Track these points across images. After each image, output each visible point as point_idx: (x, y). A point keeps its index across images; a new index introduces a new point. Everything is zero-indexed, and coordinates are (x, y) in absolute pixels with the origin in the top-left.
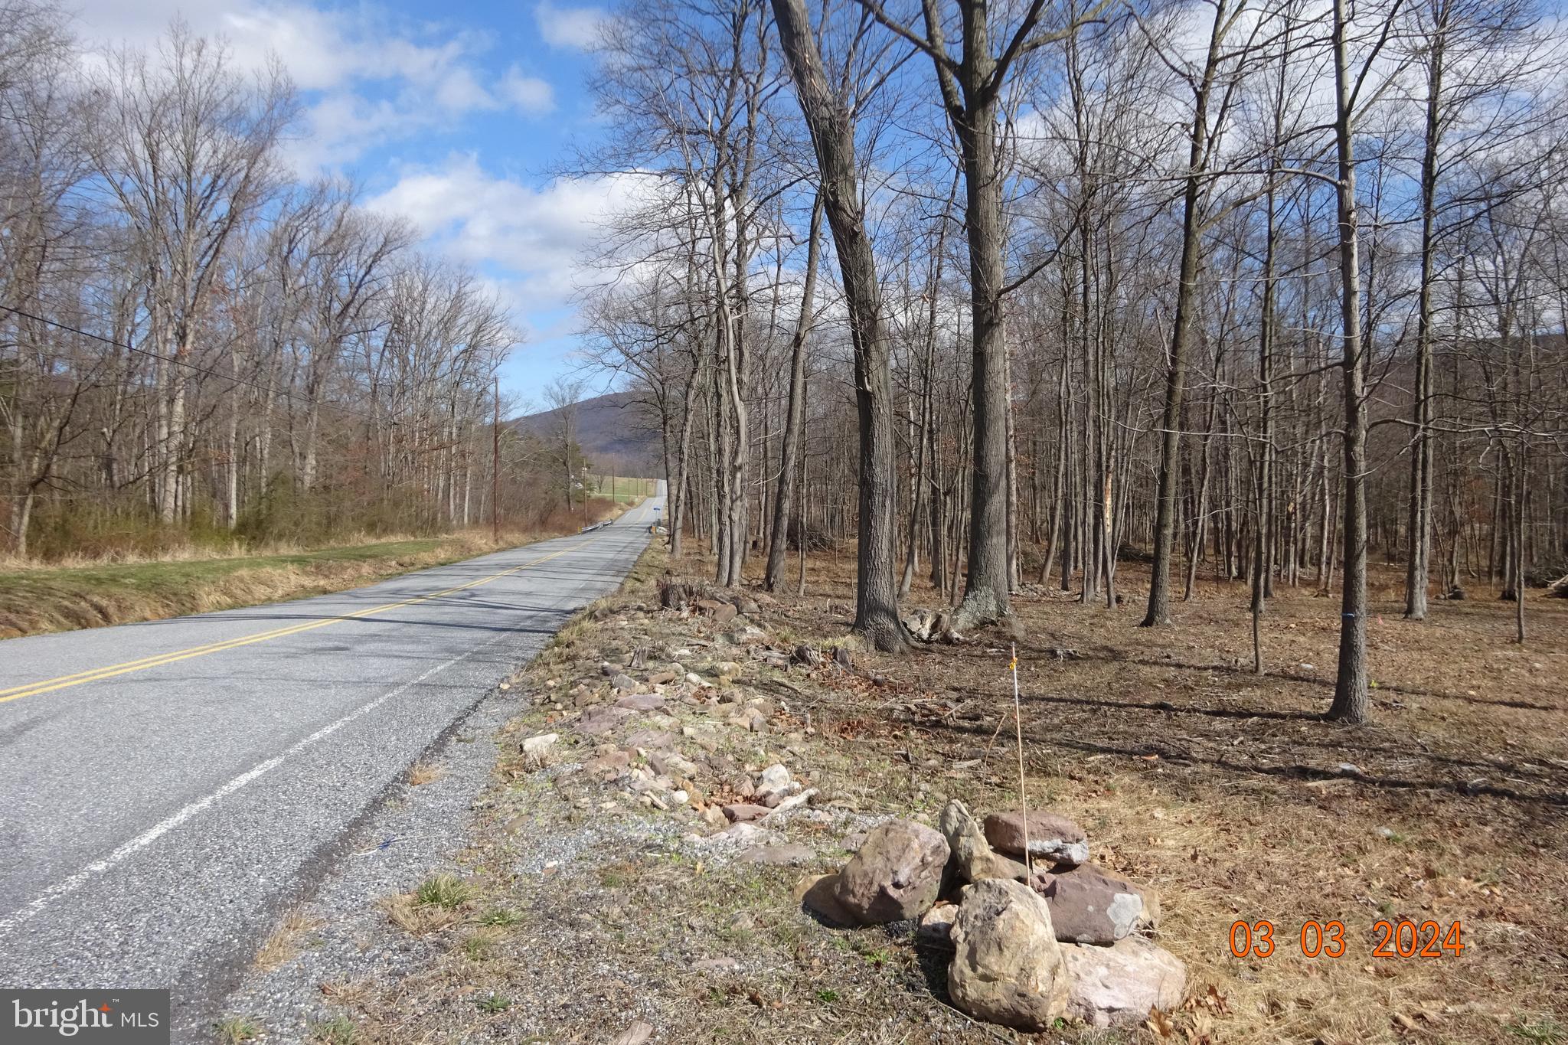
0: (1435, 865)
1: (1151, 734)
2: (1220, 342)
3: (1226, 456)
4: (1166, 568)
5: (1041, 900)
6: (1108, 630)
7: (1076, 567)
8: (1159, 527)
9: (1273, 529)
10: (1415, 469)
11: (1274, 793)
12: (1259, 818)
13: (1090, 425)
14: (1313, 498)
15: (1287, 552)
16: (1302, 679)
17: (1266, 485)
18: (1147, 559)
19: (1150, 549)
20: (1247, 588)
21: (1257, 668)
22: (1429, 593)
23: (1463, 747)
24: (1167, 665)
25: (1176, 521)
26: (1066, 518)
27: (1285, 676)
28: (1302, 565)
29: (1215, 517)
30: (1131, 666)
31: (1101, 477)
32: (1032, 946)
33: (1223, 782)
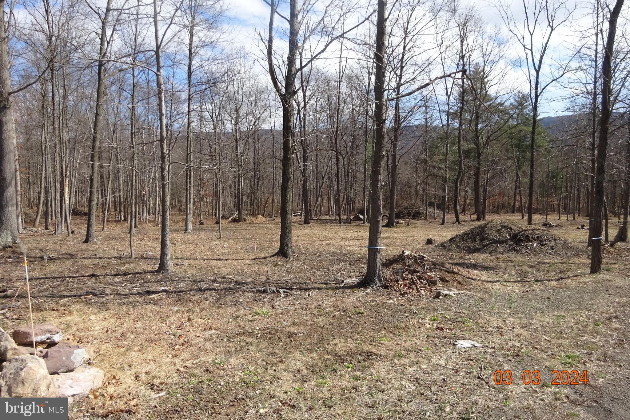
0: (191, 317)
1: (88, 287)
2: (115, 124)
3: (118, 171)
4: (94, 218)
5: (42, 360)
6: (68, 246)
7: (52, 219)
8: (90, 201)
9: (138, 200)
10: (187, 178)
11: (138, 302)
12: (132, 312)
13: (57, 156)
14: (152, 189)
15: (143, 209)
16: (149, 258)
17: (134, 184)
18: (85, 214)
19: (86, 210)
20: (127, 224)
21: (131, 256)
22: (193, 223)
23: (201, 276)
24: (95, 258)
25: (98, 198)
26: (46, 197)
27: (142, 258)
28: (149, 214)
29: (114, 197)
30: (79, 260)
31: (63, 179)
32: (38, 379)
33: (118, 301)
